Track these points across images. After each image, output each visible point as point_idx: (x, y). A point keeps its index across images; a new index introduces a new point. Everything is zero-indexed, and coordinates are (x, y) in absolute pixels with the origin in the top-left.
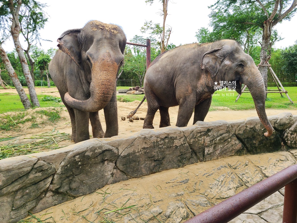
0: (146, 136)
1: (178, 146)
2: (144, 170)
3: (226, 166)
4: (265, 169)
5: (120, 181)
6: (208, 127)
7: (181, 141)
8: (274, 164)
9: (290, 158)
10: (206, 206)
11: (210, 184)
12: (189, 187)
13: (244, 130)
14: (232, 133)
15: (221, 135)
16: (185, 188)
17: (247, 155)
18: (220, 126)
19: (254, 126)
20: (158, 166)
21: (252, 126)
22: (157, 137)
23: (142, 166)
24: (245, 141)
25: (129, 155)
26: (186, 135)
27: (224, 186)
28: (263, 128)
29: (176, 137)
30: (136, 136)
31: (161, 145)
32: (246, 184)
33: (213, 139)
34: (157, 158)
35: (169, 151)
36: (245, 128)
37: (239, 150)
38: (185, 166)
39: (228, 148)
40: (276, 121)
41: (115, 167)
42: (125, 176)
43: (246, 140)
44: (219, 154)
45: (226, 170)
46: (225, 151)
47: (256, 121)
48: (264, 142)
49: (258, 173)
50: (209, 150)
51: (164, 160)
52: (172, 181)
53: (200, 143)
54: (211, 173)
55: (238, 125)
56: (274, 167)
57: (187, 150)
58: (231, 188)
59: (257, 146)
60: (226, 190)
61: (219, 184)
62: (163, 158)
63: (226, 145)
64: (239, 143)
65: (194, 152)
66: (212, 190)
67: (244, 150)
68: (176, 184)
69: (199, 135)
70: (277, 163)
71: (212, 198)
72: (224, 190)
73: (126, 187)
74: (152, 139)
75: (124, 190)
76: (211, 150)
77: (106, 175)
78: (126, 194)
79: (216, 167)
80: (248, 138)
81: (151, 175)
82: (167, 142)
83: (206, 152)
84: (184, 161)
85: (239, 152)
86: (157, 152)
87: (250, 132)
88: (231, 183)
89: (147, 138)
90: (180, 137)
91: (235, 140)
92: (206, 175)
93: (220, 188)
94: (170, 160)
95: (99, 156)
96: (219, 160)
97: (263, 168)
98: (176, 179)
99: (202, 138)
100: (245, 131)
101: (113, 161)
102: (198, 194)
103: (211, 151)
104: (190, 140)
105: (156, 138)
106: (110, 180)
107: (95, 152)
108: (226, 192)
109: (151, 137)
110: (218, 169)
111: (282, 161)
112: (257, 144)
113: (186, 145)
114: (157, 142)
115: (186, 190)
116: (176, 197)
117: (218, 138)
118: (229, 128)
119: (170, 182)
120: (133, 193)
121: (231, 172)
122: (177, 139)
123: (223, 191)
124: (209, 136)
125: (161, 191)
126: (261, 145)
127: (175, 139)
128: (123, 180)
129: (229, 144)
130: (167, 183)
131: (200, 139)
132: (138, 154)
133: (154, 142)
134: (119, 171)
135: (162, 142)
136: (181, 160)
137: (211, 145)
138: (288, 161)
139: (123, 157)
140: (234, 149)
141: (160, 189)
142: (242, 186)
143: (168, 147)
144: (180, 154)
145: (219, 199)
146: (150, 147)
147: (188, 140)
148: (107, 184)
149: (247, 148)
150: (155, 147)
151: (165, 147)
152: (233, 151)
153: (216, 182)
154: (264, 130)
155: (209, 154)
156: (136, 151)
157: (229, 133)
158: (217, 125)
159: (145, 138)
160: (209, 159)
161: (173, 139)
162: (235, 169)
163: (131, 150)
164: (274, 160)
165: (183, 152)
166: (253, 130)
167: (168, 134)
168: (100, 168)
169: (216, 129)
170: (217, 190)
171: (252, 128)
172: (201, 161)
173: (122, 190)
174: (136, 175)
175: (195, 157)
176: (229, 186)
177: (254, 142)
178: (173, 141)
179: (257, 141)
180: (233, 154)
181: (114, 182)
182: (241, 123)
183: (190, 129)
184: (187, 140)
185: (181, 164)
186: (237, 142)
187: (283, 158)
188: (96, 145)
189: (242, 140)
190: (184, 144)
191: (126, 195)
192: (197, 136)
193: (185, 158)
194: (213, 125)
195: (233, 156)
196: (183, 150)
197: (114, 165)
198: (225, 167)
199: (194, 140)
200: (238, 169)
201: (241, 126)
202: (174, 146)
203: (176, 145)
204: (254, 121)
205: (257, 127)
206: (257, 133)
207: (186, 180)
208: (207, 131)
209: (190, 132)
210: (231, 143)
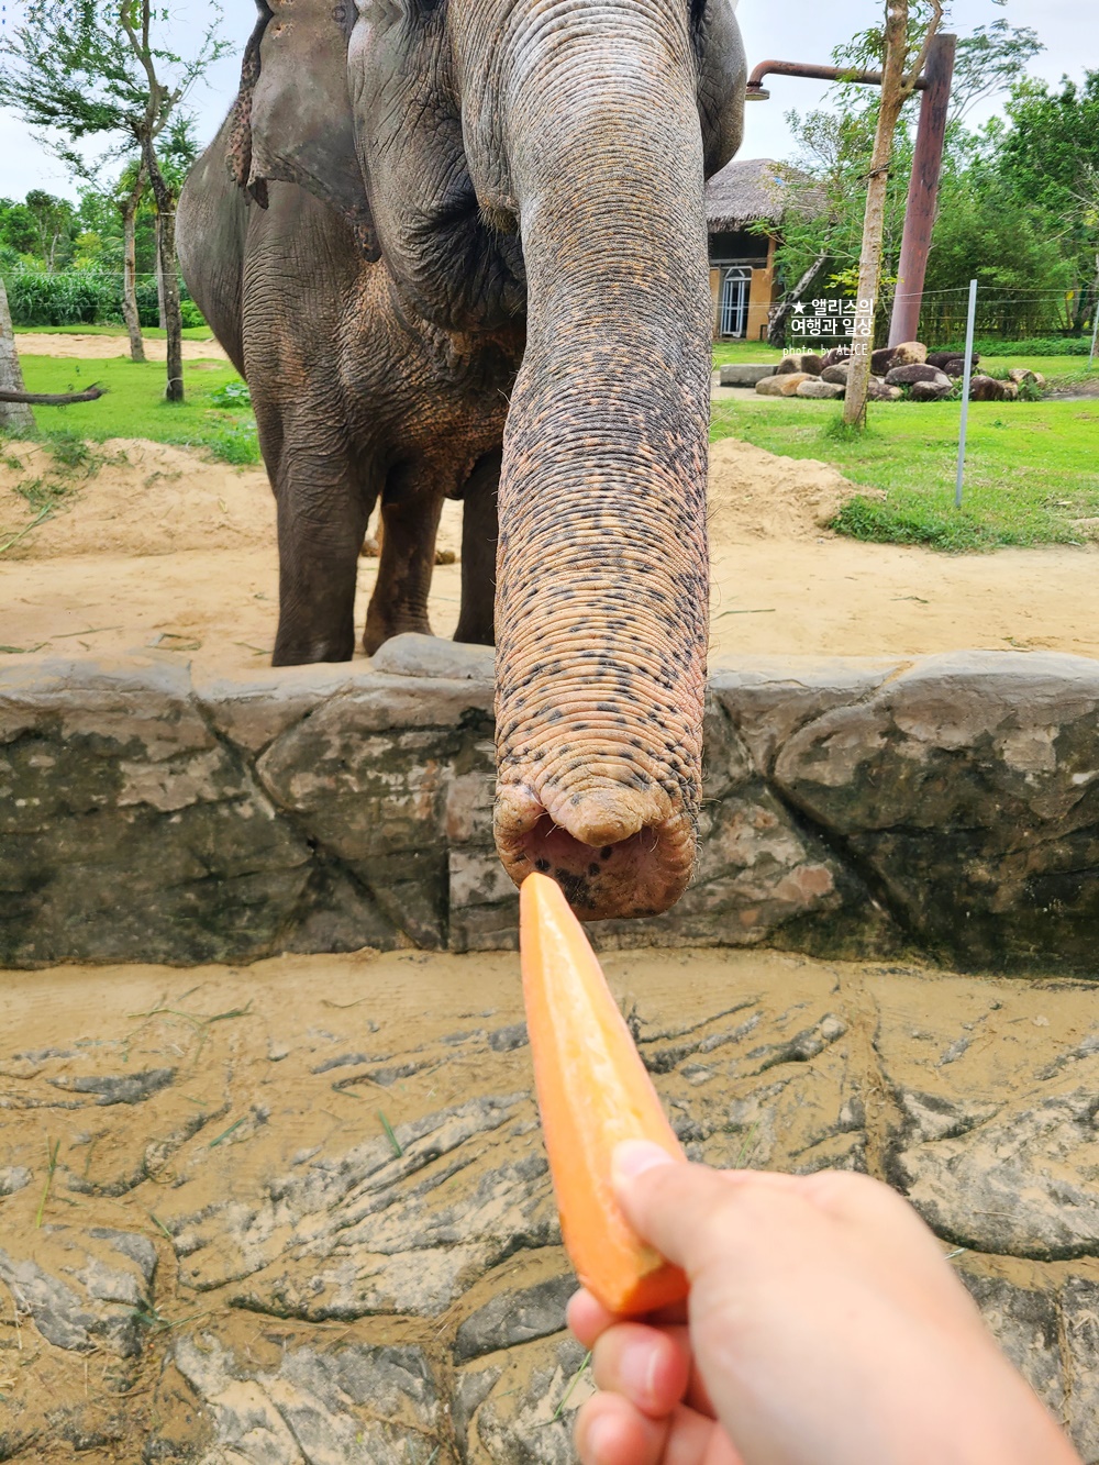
1: (169, 814)
6: (471, 696)
7: (193, 773)
11: (306, 1153)
12: (121, 1141)
16: (77, 1140)
17: (899, 965)
19: (987, 739)
21: (956, 737)
24: (872, 850)
26: (242, 736)
29: (140, 744)
35: (87, 837)
36: (879, 742)
37: (808, 914)
43: (887, 845)
47: (1012, 699)
50: (492, 875)
51: (42, 890)
53: (393, 810)
55: (805, 708)
57: (267, 849)
58: (462, 1231)
59: (1009, 914)
60: (396, 1242)
61: (381, 1175)
66: (266, 1217)
67: (864, 917)
69: (379, 747)
72: (381, 1237)
80: (905, 829)
82: (44, 773)
83: (461, 881)
84: (241, 923)
87: (938, 787)
90: (174, 748)
91: (768, 833)
98: (64, 1055)
99: (412, 776)
102: (130, 1218)
103: (508, 886)
104: (280, 779)
110: (495, 1039)
112: (1005, 893)
113: (246, 811)
119: (4, 1066)
122: (148, 760)
124: (485, 767)
127: (124, 757)
131: (390, 778)
136: (214, 915)
143: (66, 811)
144: (199, 872)
147: (270, 775)
152: (748, 916)
153: (368, 1151)
154: (1091, 783)
155: (491, 904)
160: (496, 939)
161: (103, 750)
166: (974, 770)
167: (54, 715)
171: (959, 753)
172: (425, 943)
175: (359, 909)
177: (981, 871)
178: (114, 767)
180: (753, 937)
182: (844, 697)
186: (786, 848)
189: (844, 838)
190: (231, 800)
192: (358, 757)
193: (255, 907)
195: (751, 946)
196: (218, 842)
199: (326, 782)
200: (686, 1073)
201: (832, 721)
202: (130, 806)
203: (143, 804)
204: (988, 688)
205: (1016, 752)
206: (1016, 799)
207: (137, 1077)
208: (460, 727)
209: (283, 715)
210: (716, 851)
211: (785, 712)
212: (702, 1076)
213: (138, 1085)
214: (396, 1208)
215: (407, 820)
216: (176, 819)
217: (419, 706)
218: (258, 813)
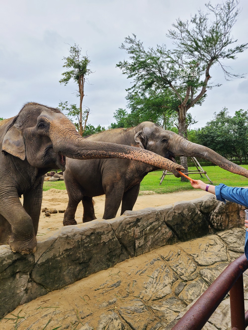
0: (69, 234)
1: (106, 243)
2: (67, 278)
3: (158, 258)
4: (197, 257)
5: (37, 298)
6: (137, 217)
7: (109, 235)
8: (204, 250)
9: (219, 241)
10: (143, 312)
11: (144, 282)
12: (122, 291)
13: (172, 216)
14: (162, 221)
15: (151, 224)
16: (117, 293)
17: (178, 243)
18: (149, 214)
19: (182, 211)
20: (84, 270)
21: (180, 212)
22: (82, 235)
23: (65, 273)
24: (174, 228)
25: (48, 261)
26: (114, 228)
27: (159, 283)
28: (190, 213)
29: (104, 232)
30: (56, 237)
31: (87, 243)
32: (181, 277)
33: (143, 230)
34: (83, 260)
35: (97, 249)
36: (174, 214)
37: (170, 238)
38: (115, 264)
39: (159, 238)
40: (202, 204)
41: (30, 279)
42: (44, 290)
43: (176, 227)
44: (150, 245)
45: (159, 263)
46: (156, 241)
47: (183, 206)
48: (193, 227)
49: (191, 262)
50: (140, 243)
51: (91, 261)
52: (102, 287)
53: (130, 235)
54: (144, 269)
55: (167, 211)
56: (205, 253)
57: (117, 245)
58: (166, 284)
59: (187, 232)
60: (161, 288)
61: (154, 282)
62: (90, 259)
63: (157, 234)
64: (170, 231)
65: (124, 247)
66: (147, 291)
67: (175, 237)
68: (107, 290)
69: (128, 226)
70: (207, 249)
71: (148, 301)
72: (160, 288)
73: (45, 305)
74: (76, 238)
75: (42, 308)
76: (142, 241)
77: (18, 292)
78: (45, 314)
79: (149, 262)
80: (177, 224)
81: (76, 283)
82: (93, 239)
83: (137, 244)
84: (113, 259)
85: (170, 241)
86: (82, 253)
87: (179, 218)
88: (166, 278)
89: (70, 237)
90: (108, 231)
91: (165, 228)
92: (139, 273)
93: (155, 286)
94: (97, 260)
95: (8, 269)
96: (151, 252)
97: (195, 256)
98: (106, 283)
99: (132, 230)
100: (174, 217)
101: (27, 272)
102: (132, 298)
103: (142, 244)
104: (119, 234)
105: (80, 236)
106: (23, 299)
107: (3, 264)
108: (162, 290)
109: (75, 235)
110: (151, 263)
111: (212, 245)
112: (186, 230)
113: (115, 240)
114: (81, 240)
115: (119, 295)
116: (107, 307)
117: (148, 228)
118: (158, 215)
119: (100, 288)
120: (55, 310)
121: (164, 266)
122: (105, 234)
123: (158, 290)
124: (139, 226)
125: (89, 302)
126: (191, 230)
127: (102, 234)
128: (41, 295)
129: (159, 233)
130: (96, 290)
131: (129, 231)
132: (59, 258)
133: (78, 241)
134: (35, 284)
135: (88, 239)
136: (110, 259)
137: (141, 236)
138: (217, 245)
139: (41, 266)
140: (165, 238)
141: (88, 299)
142: (178, 279)
143: (95, 245)
144: (109, 251)
145: (155, 300)
146: (73, 247)
147: (117, 233)
148: (19, 304)
149: (177, 235)
150: (79, 247)
151: (92, 245)
152: (164, 241)
153: (150, 280)
154: (191, 214)
155: (140, 247)
156: (57, 255)
157: (159, 221)
158: (146, 213)
159: (68, 237)
160: (140, 253)
161: (100, 234)
162: (168, 260)
163: (50, 255)
164: (204, 246)
165: (112, 249)
166: (182, 215)
167: (95, 230)
168: (9, 284)
169: (145, 218)
170: (153, 289)
171: (180, 213)
172: (132, 256)
173: (40, 309)
174: (58, 285)
175: (125, 253)
176: (164, 282)
177: (184, 228)
178: (101, 236)
179: (186, 227)
180: (165, 244)
181: (29, 300)
182: (169, 209)
183: (118, 221)
184: (115, 234)
185: (110, 263)
186: (167, 230)
187: (212, 242)
188: (4, 254)
189: (172, 227)
190: (113, 238)
191: (46, 316)
192: (126, 228)
193: (115, 256)
194: (142, 214)
195: (164, 245)
196: (111, 246)
197: (29, 277)
198: (158, 260)
199: (123, 233)
200: (171, 260)
201: (170, 212)
202: (102, 242)
203: (104, 242)
204: (181, 205)
205: (185, 212)
206: (186, 218)
207: (117, 282)
208: (136, 221)
209: (119, 224)
210: (161, 232)
211: (165, 212)
212: (173, 260)
213: (118, 283)
214: (158, 284)
215: (131, 236)
216: (107, 243)
217: (132, 219)
218: (116, 240)
